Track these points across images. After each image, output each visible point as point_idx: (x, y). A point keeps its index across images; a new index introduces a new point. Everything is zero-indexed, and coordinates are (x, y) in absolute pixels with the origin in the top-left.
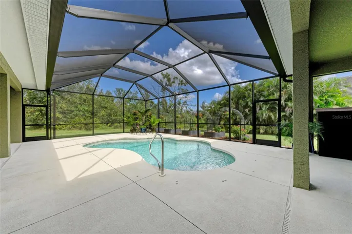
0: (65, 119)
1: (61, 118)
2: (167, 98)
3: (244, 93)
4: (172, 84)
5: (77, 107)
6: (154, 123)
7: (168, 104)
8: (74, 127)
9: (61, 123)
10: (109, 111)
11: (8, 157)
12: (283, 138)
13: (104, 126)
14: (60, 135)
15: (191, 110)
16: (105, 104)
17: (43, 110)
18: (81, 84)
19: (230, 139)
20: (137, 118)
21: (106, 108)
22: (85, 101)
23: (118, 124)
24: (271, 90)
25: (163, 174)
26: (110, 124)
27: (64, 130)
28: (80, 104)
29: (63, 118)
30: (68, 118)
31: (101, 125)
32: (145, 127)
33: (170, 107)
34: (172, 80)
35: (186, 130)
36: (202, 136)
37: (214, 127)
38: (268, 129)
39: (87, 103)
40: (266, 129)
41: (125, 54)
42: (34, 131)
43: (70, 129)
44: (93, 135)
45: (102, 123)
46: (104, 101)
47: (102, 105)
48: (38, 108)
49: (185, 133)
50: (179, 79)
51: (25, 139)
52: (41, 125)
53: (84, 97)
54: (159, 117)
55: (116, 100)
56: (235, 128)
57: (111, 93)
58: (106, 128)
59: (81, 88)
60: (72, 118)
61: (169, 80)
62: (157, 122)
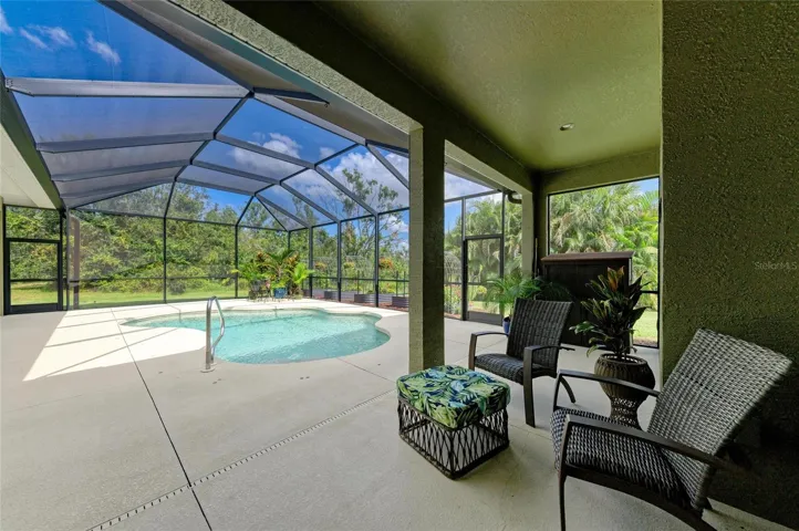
0: (126, 268)
1: (117, 267)
4: (366, 196)
5: (154, 243)
6: (299, 278)
8: (146, 286)
9: (117, 277)
13: (214, 284)
16: (219, 237)
20: (265, 267)
21: (221, 245)
22: (173, 229)
25: (207, 368)
26: (228, 279)
27: (123, 291)
29: (120, 267)
30: (132, 266)
31: (207, 282)
33: (361, 245)
34: (365, 187)
35: (361, 293)
36: (389, 307)
39: (177, 235)
41: (201, 142)
43: (135, 290)
44: (165, 302)
45: (210, 277)
47: (213, 238)
49: (360, 299)
50: (379, 184)
51: (9, 310)
54: (311, 267)
58: (217, 289)
60: (140, 266)
61: (359, 186)
62: (304, 277)
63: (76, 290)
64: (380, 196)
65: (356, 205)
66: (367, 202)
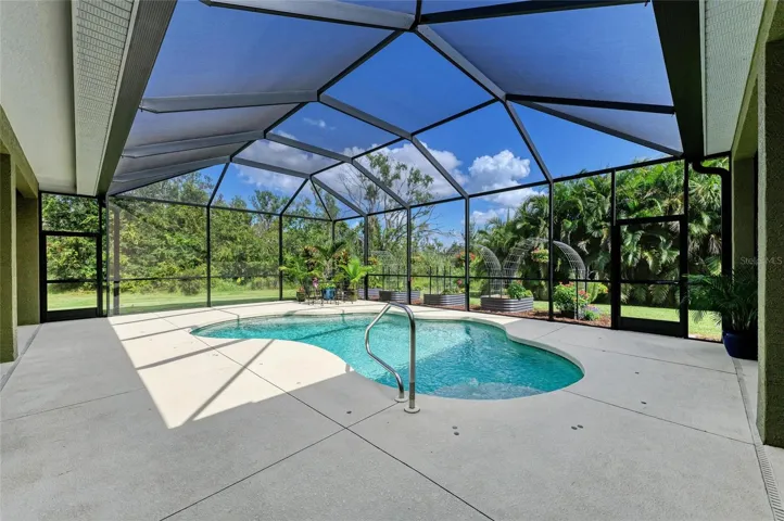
0: (135, 267)
1: (125, 265)
2: (380, 217)
3: (575, 203)
4: (393, 182)
5: (163, 238)
6: (355, 275)
7: (382, 229)
8: (157, 287)
9: (126, 276)
10: (240, 247)
11: (12, 360)
12: (691, 314)
13: (228, 283)
14: (130, 305)
15: (439, 245)
16: (230, 231)
17: (81, 245)
18: (171, 182)
19: (551, 316)
20: (312, 264)
21: (233, 239)
22: (181, 222)
23: (263, 280)
24: (648, 194)
25: (412, 407)
26: (243, 278)
27: (133, 292)
28: (170, 230)
29: (129, 265)
30: (142, 264)
31: (221, 281)
32: (333, 285)
33: (388, 237)
34: (393, 172)
35: (434, 292)
36: (477, 309)
37: (507, 287)
38: (637, 292)
39: (186, 229)
40: (632, 291)
41: (295, 105)
42: (60, 294)
43: (147, 290)
44: (209, 304)
45: (223, 276)
46: (227, 222)
47: (223, 232)
48: (71, 239)
49: (433, 301)
50: (409, 169)
51: (47, 317)
52: (77, 281)
53: (180, 212)
54: (367, 263)
55: (255, 220)
56: (562, 288)
57: (244, 204)
58: (231, 289)
59: (173, 191)
60: (150, 264)
61: (385, 171)
63: (116, 292)
64: (410, 181)
65: (381, 193)
66: (394, 189)
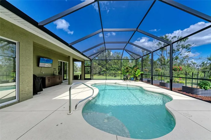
6: (137, 75)
8: (110, 75)
20: (128, 71)
44: (106, 79)
51: (85, 79)
54: (142, 71)
62: (139, 74)
